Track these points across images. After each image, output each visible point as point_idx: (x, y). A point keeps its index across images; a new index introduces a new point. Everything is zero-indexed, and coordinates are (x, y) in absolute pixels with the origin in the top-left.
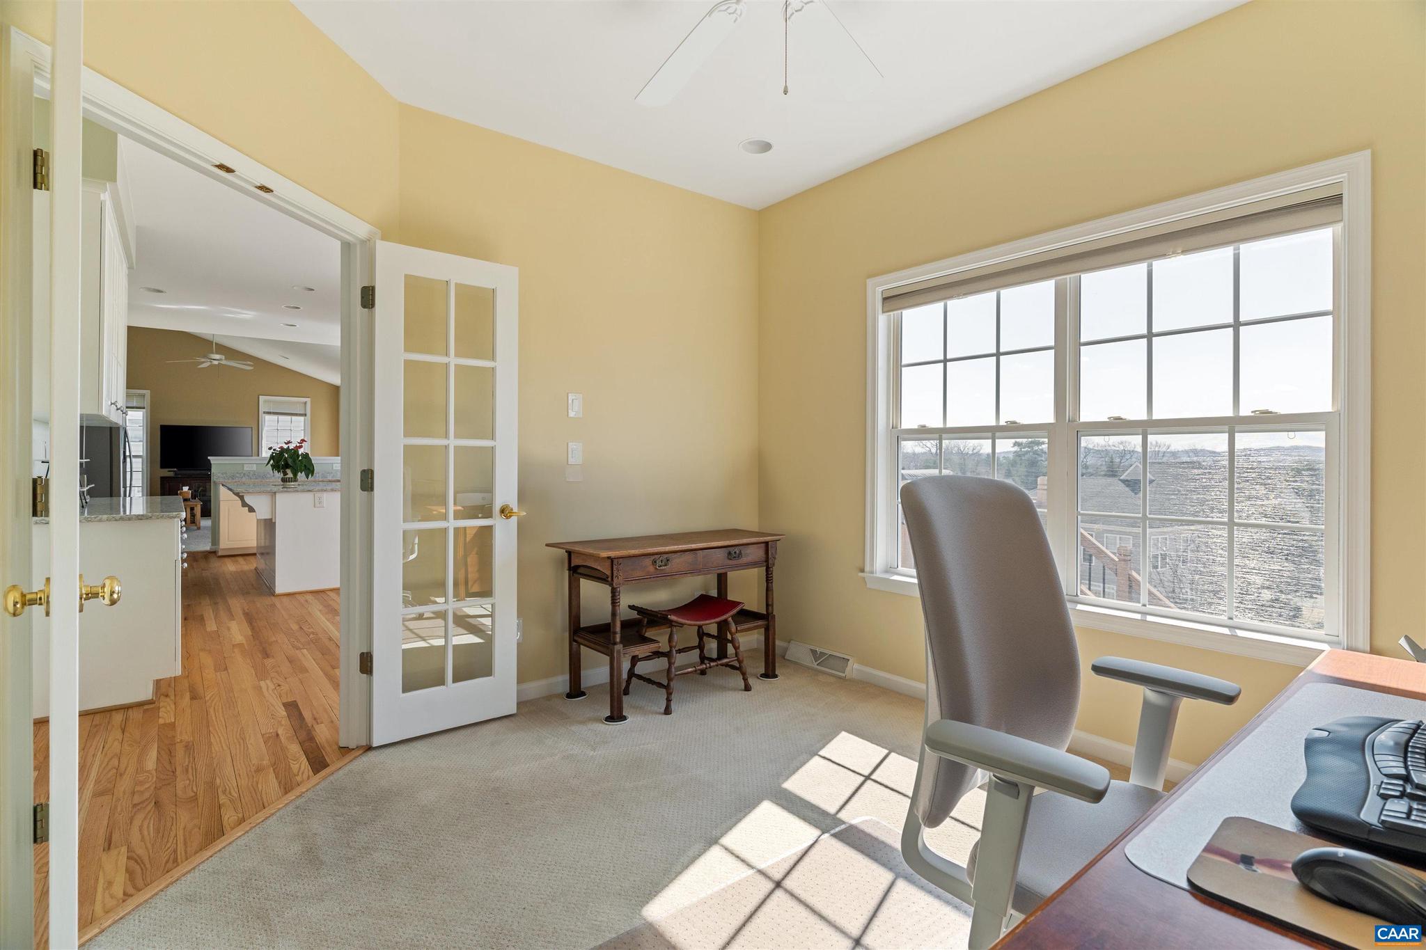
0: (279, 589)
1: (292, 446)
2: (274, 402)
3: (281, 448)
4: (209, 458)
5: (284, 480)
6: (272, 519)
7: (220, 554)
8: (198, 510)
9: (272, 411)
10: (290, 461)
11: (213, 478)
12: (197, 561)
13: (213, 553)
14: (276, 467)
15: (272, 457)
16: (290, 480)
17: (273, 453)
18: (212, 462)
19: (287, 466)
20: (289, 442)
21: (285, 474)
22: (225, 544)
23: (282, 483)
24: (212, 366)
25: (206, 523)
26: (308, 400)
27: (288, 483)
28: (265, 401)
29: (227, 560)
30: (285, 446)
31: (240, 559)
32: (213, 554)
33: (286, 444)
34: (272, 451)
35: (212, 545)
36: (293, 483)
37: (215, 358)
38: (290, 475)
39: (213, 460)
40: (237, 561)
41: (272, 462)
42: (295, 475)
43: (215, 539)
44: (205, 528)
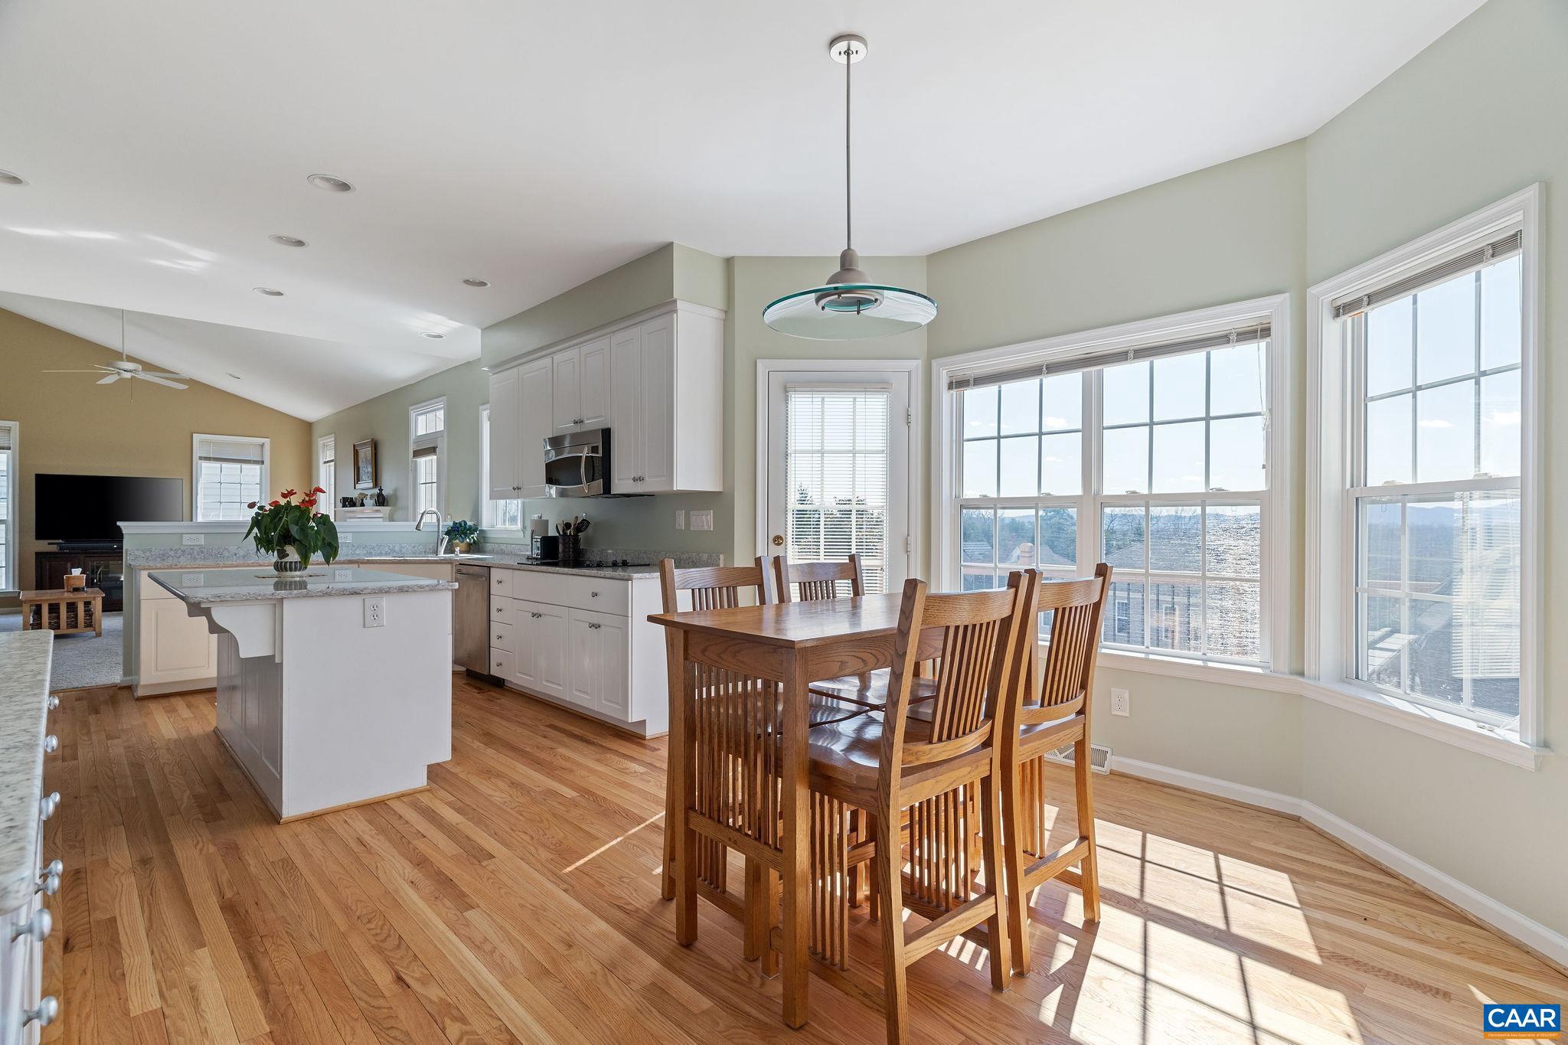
0: (292, 806)
1: (295, 501)
2: (215, 443)
3: (275, 504)
4: (119, 523)
5: (279, 567)
6: (274, 656)
7: (140, 693)
8: (97, 605)
9: (212, 456)
10: (294, 530)
11: (127, 559)
12: (97, 712)
13: (129, 688)
14: (265, 542)
15: (256, 522)
16: (293, 567)
17: (257, 513)
18: (124, 532)
19: (286, 538)
20: (291, 493)
21: (283, 554)
22: (151, 675)
23: (276, 573)
24: (122, 380)
25: (111, 623)
26: (267, 441)
27: (289, 573)
28: (202, 442)
29: (153, 706)
30: (283, 502)
31: (179, 703)
32: (125, 693)
33: (284, 496)
34: (256, 510)
35: (125, 674)
36: (298, 573)
37: (125, 368)
38: (293, 555)
39: (124, 526)
40: (174, 710)
41: (256, 530)
42: (305, 558)
43: (131, 661)
44: (112, 633)
